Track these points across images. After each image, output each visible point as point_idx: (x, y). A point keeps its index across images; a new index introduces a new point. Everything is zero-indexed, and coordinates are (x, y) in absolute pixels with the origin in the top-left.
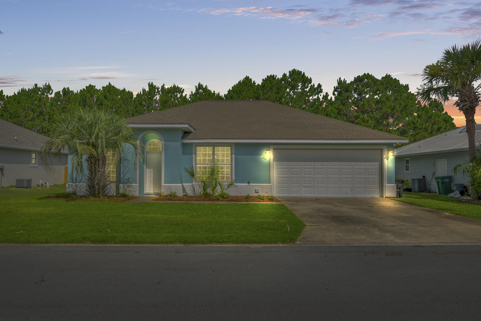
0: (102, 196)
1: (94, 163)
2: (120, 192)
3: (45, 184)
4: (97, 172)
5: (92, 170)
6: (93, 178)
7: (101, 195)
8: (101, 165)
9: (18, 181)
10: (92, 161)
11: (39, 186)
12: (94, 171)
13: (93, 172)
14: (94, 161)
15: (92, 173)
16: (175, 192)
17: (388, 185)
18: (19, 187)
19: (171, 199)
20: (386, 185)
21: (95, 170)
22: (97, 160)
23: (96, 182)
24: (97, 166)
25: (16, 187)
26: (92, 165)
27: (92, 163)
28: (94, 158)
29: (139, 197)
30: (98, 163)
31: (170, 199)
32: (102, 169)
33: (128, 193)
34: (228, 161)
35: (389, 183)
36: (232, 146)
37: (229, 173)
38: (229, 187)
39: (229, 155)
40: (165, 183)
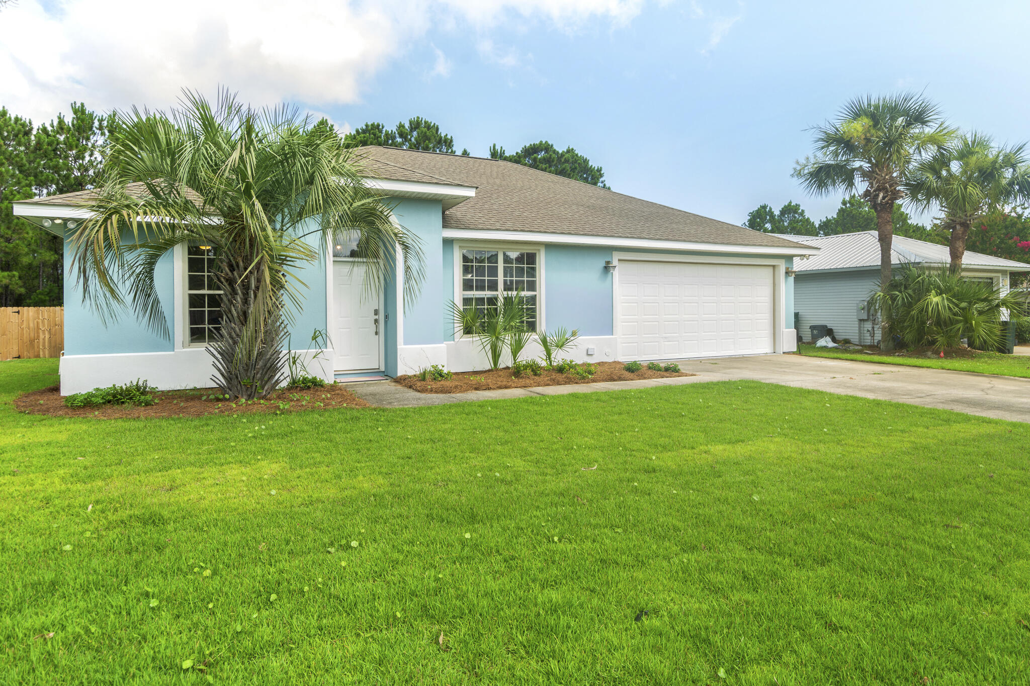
16: (443, 365)
17: (786, 330)
20: (783, 330)
34: (532, 286)
35: (787, 327)
36: (539, 250)
37: (532, 313)
38: (562, 346)
39: (532, 272)
40: (405, 343)
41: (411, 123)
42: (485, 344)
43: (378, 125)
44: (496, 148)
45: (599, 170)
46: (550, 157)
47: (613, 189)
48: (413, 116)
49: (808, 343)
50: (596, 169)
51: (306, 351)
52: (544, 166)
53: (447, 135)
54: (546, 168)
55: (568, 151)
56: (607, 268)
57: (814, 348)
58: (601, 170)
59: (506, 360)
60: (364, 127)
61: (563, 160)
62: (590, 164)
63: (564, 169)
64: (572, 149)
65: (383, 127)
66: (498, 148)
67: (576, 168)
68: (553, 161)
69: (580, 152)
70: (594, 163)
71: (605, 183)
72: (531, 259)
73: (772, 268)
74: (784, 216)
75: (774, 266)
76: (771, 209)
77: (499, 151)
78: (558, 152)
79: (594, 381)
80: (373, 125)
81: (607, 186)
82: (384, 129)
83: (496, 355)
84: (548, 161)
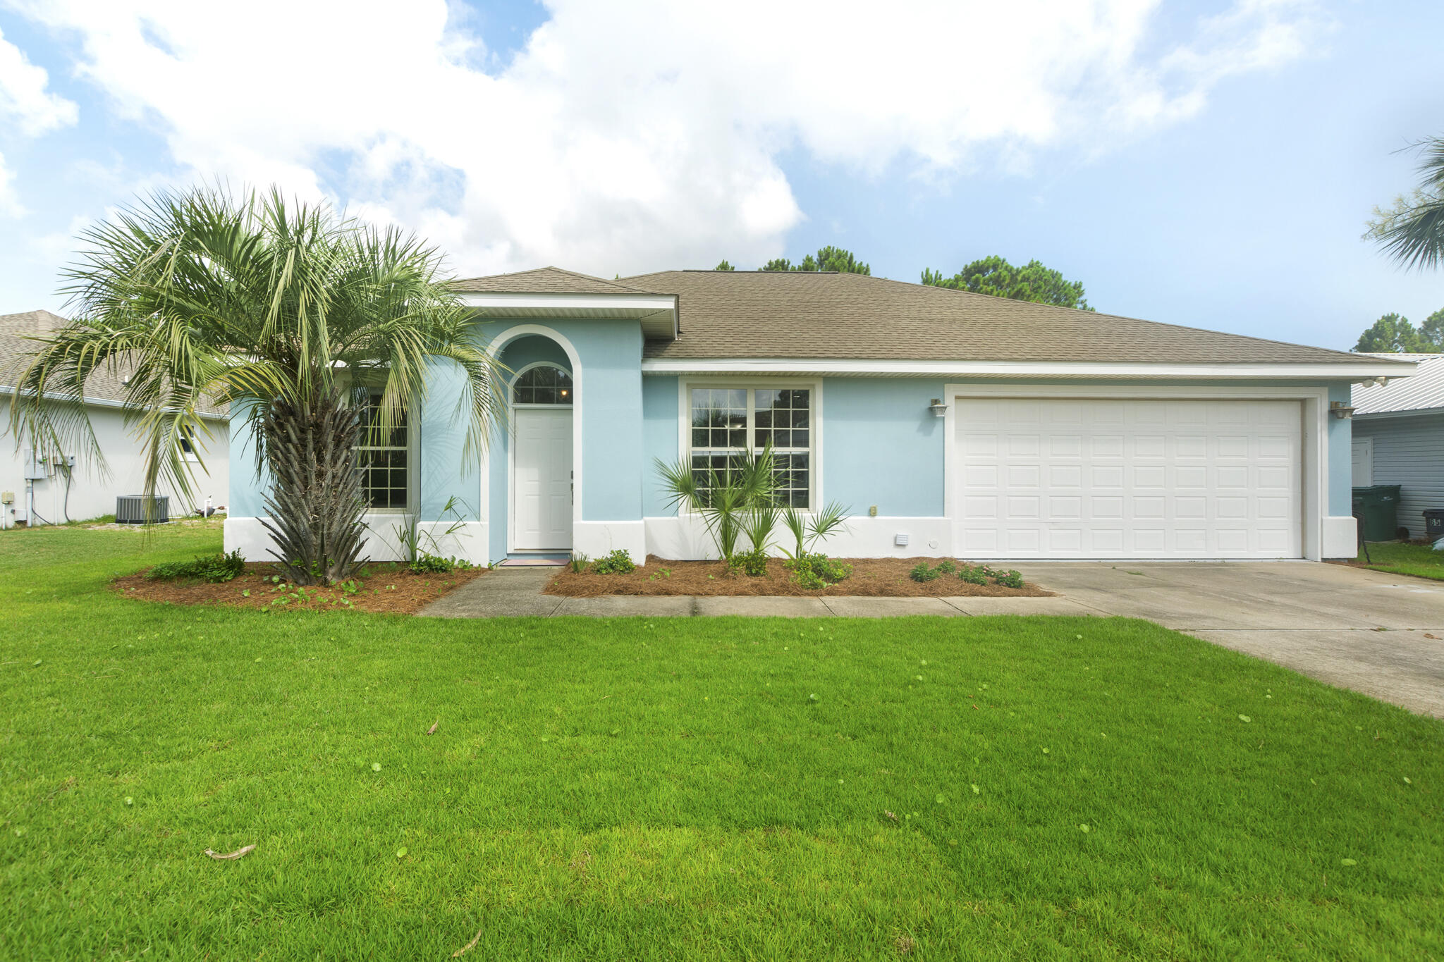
0: (339, 574)
1: (299, 439)
2: (419, 555)
3: (219, 508)
4: (314, 477)
5: (291, 471)
6: (293, 504)
7: (332, 571)
8: (331, 446)
9: (122, 502)
10: (287, 432)
11: (202, 514)
12: (297, 474)
13: (296, 479)
14: (298, 432)
15: (292, 482)
16: (625, 551)
17: (1331, 518)
18: (125, 522)
19: (626, 588)
20: (1324, 518)
21: (304, 470)
22: (312, 425)
23: (311, 519)
24: (310, 454)
25: (118, 521)
26: (287, 449)
27: (290, 441)
28: (296, 420)
29: (490, 569)
30: (316, 441)
31: (621, 588)
32: (334, 467)
33: (449, 557)
34: (802, 440)
35: (1333, 511)
36: (813, 386)
37: (802, 478)
38: (824, 531)
39: (803, 419)
40: (586, 517)
41: (820, 255)
42: (710, 523)
43: (784, 262)
44: (930, 272)
45: (1077, 287)
46: (999, 276)
47: (1098, 310)
48: (822, 246)
49: (1419, 542)
50: (1072, 284)
51: (434, 523)
52: (989, 289)
53: (861, 263)
54: (992, 290)
55: (1031, 266)
56: (933, 412)
57: (1429, 551)
58: (1080, 286)
59: (743, 545)
60: (767, 266)
61: (1019, 278)
62: (1064, 278)
63: (1021, 289)
64: (1038, 263)
65: (789, 263)
66: (933, 272)
67: (1040, 287)
68: (1004, 280)
69: (1049, 264)
70: (1069, 278)
71: (1087, 303)
72: (802, 398)
73: (1299, 403)
74: (1433, 330)
75: (1303, 402)
76: (1404, 320)
77: (934, 276)
78: (1012, 269)
79: (830, 593)
80: (777, 262)
81: (1089, 305)
82: (790, 266)
83: (727, 539)
84: (998, 281)
